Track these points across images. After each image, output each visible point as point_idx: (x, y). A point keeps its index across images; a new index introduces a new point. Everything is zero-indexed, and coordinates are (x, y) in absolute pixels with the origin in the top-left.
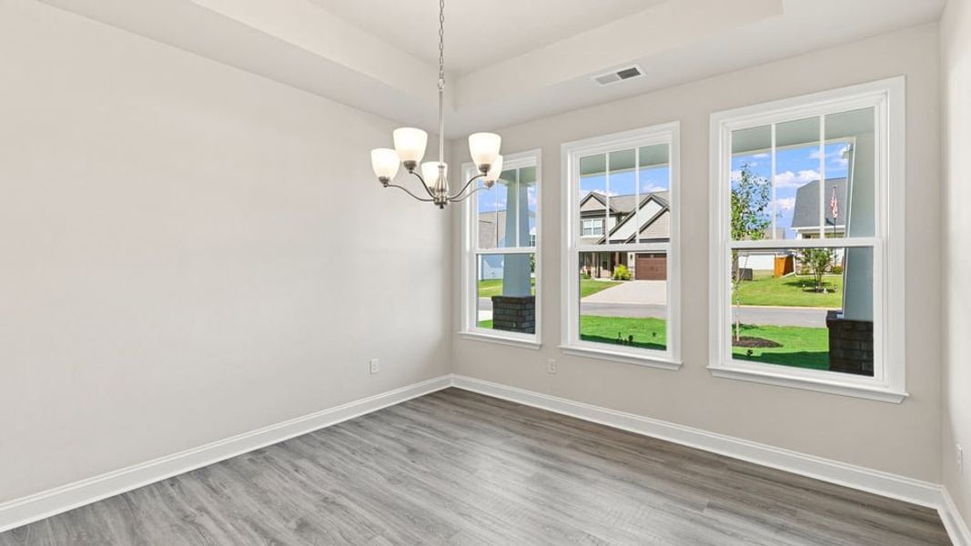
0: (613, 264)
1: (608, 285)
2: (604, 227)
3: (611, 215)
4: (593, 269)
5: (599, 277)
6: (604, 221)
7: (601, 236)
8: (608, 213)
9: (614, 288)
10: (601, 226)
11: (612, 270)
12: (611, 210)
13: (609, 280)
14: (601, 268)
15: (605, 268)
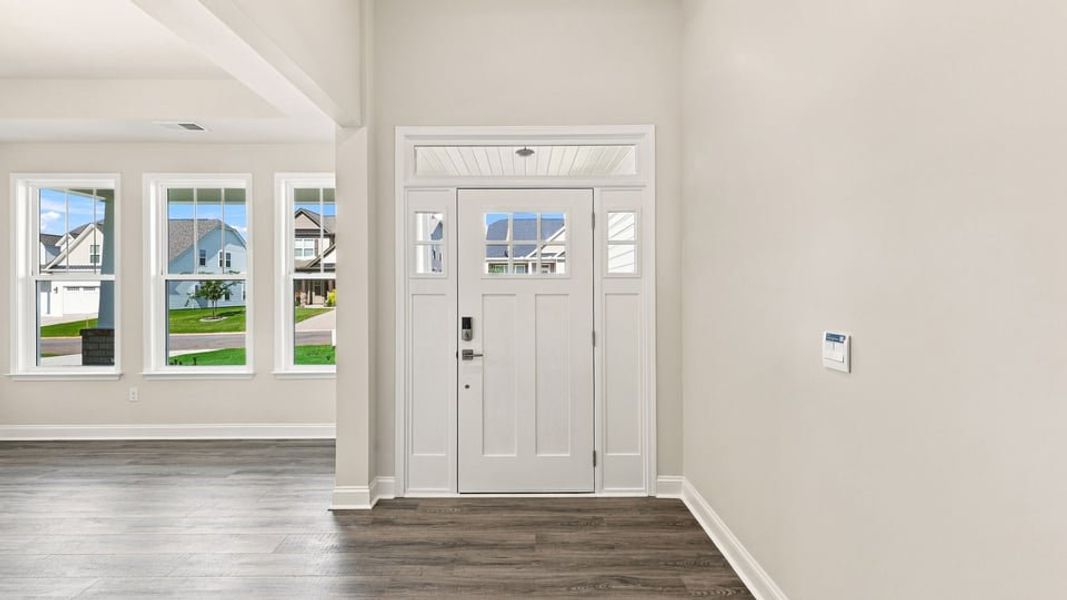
0: (327, 289)
1: (318, 312)
2: (317, 248)
3: (325, 236)
4: (303, 295)
5: (311, 303)
6: (317, 242)
7: (313, 257)
8: (322, 233)
9: (323, 315)
10: (313, 247)
11: (326, 296)
12: (325, 231)
13: (322, 307)
14: (314, 293)
15: (318, 294)
